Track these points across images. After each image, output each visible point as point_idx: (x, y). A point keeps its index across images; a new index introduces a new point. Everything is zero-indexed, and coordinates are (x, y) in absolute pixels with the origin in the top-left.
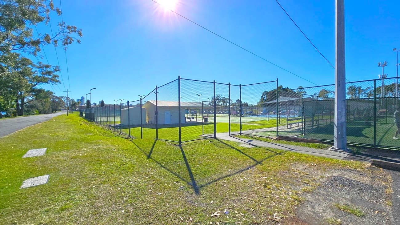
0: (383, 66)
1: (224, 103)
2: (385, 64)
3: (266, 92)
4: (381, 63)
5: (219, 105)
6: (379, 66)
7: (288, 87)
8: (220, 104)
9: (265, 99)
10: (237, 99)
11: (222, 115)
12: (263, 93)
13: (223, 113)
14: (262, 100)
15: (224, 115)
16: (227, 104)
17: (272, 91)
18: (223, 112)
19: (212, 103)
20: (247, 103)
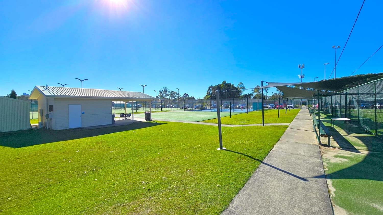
0: (302, 68)
1: (171, 97)
2: (303, 66)
3: (212, 86)
4: (300, 65)
5: (167, 99)
6: (299, 68)
7: (230, 83)
8: (168, 97)
9: (210, 93)
10: (184, 93)
11: (170, 109)
12: (209, 88)
13: (172, 107)
14: (208, 94)
15: (173, 109)
16: (174, 98)
17: (217, 86)
18: (171, 105)
19: (160, 96)
20: (193, 97)
